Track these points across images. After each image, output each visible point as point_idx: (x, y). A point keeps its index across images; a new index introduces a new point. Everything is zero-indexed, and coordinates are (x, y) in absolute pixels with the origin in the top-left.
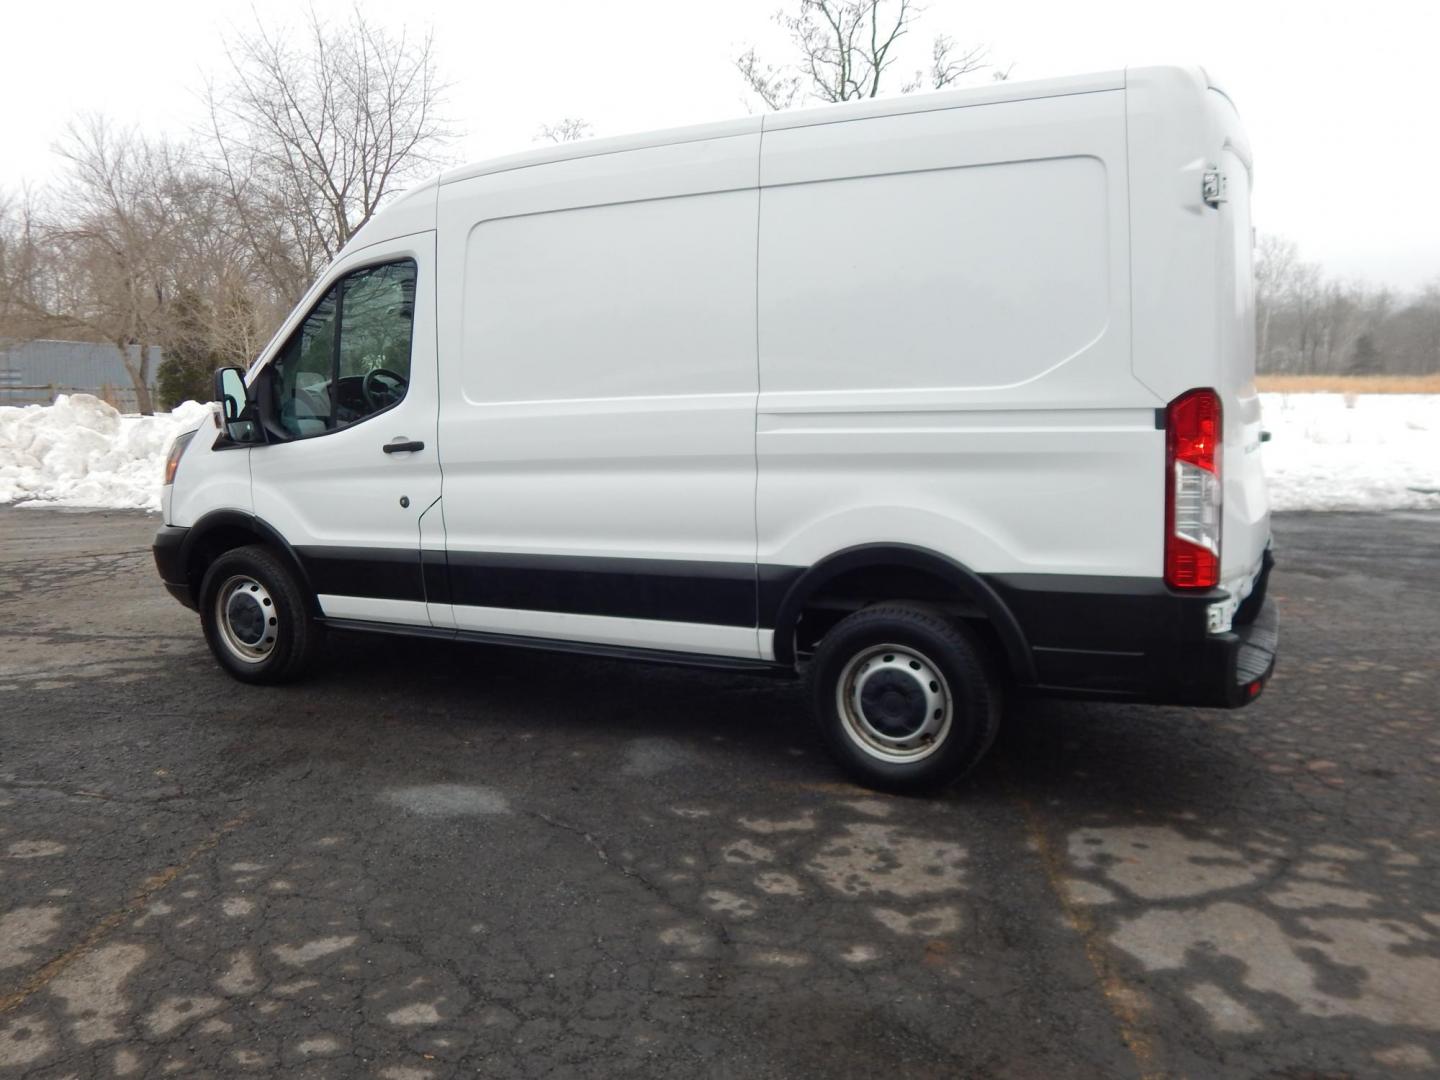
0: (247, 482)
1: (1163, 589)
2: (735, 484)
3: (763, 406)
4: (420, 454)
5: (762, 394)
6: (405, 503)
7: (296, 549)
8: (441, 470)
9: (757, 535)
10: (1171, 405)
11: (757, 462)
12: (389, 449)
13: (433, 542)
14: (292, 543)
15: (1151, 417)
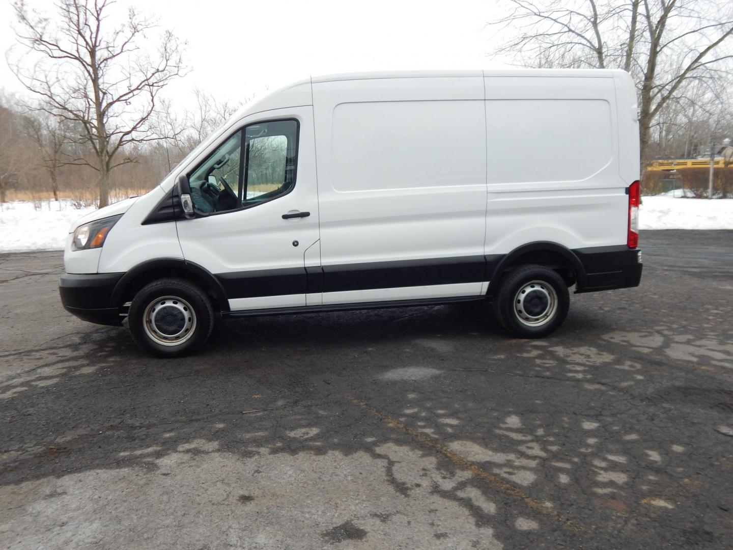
0: (176, 241)
1: (627, 248)
2: (477, 223)
3: (490, 189)
4: (306, 219)
5: (488, 185)
6: (296, 244)
7: (216, 275)
8: (319, 225)
9: (484, 243)
10: (630, 186)
11: (486, 213)
12: (285, 217)
13: (312, 262)
14: (213, 273)
15: (624, 190)
